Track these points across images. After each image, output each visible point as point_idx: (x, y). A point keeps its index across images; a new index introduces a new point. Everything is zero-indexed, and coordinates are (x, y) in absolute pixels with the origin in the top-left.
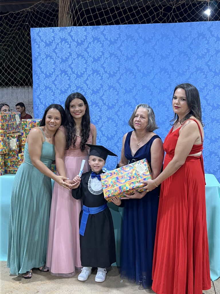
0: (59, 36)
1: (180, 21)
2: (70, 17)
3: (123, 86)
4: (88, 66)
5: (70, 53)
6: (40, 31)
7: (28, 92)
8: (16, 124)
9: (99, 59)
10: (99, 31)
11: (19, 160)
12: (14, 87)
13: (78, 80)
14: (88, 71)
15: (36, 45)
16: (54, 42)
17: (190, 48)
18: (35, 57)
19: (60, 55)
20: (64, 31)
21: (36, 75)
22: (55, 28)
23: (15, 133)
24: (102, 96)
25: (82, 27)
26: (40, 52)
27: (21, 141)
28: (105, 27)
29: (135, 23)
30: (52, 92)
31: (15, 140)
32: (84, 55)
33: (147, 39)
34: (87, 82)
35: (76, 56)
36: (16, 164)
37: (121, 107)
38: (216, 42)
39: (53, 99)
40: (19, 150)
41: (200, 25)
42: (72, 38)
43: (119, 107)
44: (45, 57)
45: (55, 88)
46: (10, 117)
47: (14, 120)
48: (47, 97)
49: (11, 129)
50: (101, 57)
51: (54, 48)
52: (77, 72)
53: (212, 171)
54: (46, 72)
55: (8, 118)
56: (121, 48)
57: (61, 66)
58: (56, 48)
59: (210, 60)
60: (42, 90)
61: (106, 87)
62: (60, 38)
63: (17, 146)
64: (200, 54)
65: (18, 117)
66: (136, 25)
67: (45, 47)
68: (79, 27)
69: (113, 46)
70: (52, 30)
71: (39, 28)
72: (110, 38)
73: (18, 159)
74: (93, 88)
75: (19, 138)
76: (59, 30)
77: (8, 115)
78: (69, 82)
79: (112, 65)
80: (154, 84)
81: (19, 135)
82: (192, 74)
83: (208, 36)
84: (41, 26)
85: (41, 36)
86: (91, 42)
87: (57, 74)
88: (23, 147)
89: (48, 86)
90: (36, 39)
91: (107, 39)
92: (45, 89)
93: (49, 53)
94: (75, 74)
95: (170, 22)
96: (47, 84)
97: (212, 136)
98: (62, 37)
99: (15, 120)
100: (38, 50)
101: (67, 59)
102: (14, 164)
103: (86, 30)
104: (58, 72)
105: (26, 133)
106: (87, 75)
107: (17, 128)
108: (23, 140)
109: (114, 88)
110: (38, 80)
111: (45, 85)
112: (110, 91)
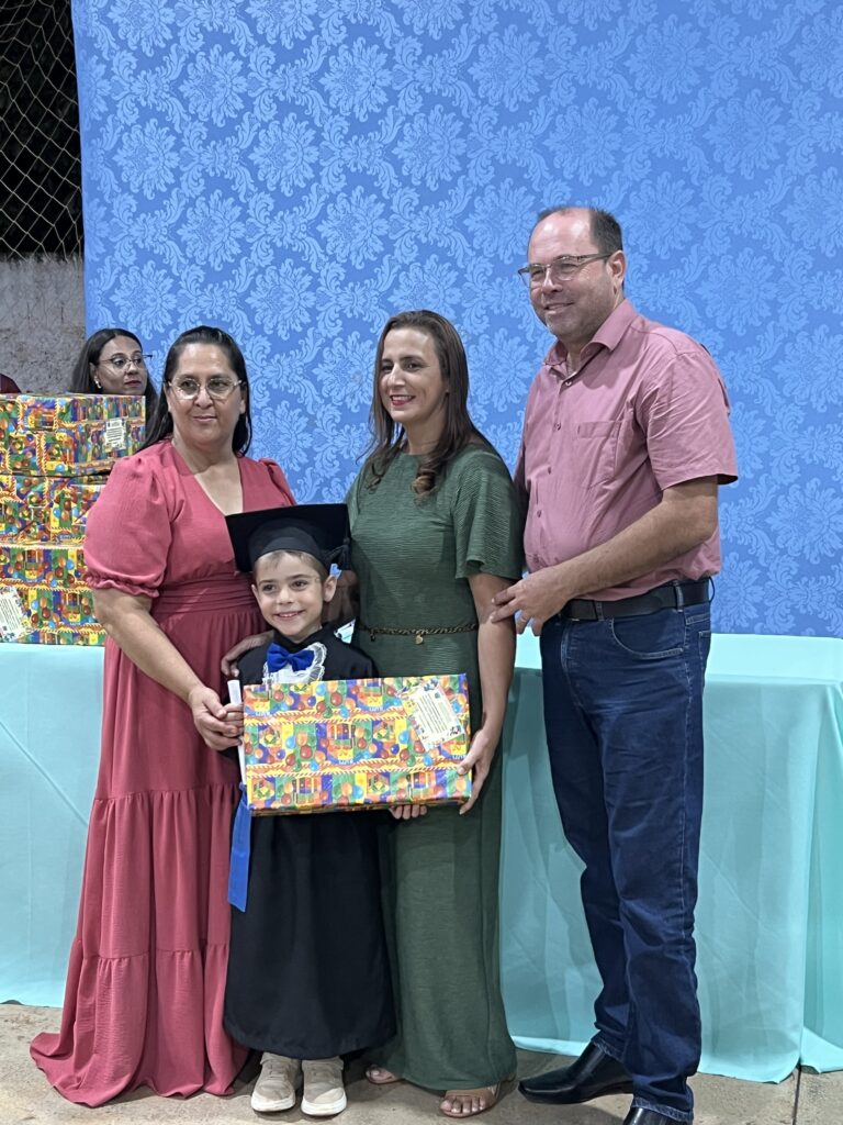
0: (198, 23)
3: (486, 244)
4: (327, 154)
5: (244, 96)
9: (374, 122)
13: (282, 218)
14: (324, 180)
15: (98, 63)
16: (173, 48)
17: (790, 62)
18: (93, 121)
19: (200, 110)
21: (97, 200)
26: (116, 98)
30: (170, 274)
32: (306, 105)
33: (591, 25)
34: (324, 229)
35: (274, 112)
39: (171, 306)
42: (253, 29)
45: (182, 260)
48: (147, 300)
50: (383, 115)
51: (174, 77)
52: (278, 185)
54: (140, 188)
56: (475, 71)
57: (209, 155)
60: (125, 270)
61: (405, 252)
67: (136, 74)
69: (438, 62)
72: (421, 26)
74: (347, 257)
78: (244, 230)
82: (800, 181)
85: (117, 24)
86: (339, 45)
89: (152, 248)
90: (96, 37)
91: (407, 30)
92: (135, 263)
93: (151, 98)
94: (267, 192)
96: (143, 241)
98: (211, 24)
100: (106, 87)
101: (231, 127)
104: (192, 187)
106: (322, 199)
109: (444, 256)
110: (104, 225)
111: (135, 246)
112: (426, 268)
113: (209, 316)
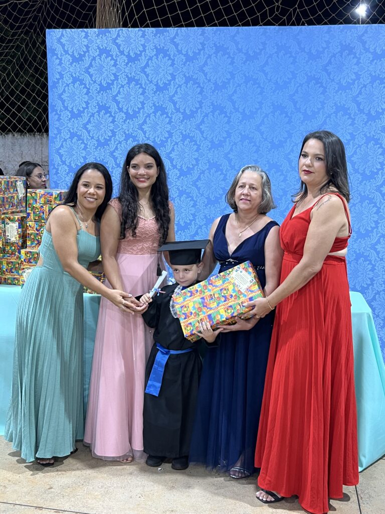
0: (97, 45)
1: (310, 23)
2: (118, 11)
3: (208, 136)
4: (147, 98)
5: (114, 74)
6: (62, 35)
7: (42, 143)
8: (18, 197)
9: (166, 87)
10: (168, 38)
11: (22, 261)
12: (16, 135)
13: (129, 122)
14: (146, 108)
15: (56, 59)
16: (87, 54)
17: (326, 71)
18: (54, 82)
19: (97, 79)
20: (105, 35)
21: (54, 113)
22: (89, 30)
23: (16, 214)
24: (170, 153)
25: (137, 29)
26: (63, 73)
27: (25, 227)
28: (177, 30)
29: (232, 25)
30: (83, 143)
31: (15, 225)
32: (139, 79)
33: (251, 53)
34: (145, 127)
35: (126, 81)
36: (16, 268)
37: (203, 172)
38: (373, 60)
39: (84, 155)
40: (22, 243)
41: (346, 30)
42: (119, 49)
43: (199, 172)
44: (71, 81)
45: (88, 137)
46: (8, 185)
47: (14, 191)
48: (74, 152)
49: (9, 207)
50: (170, 84)
51: (86, 66)
52: (127, 110)
53: (358, 287)
54: (72, 108)
55: (3, 186)
56: (206, 69)
57: (100, 97)
58: (91, 65)
59: (360, 93)
60: (65, 140)
61: (177, 137)
62: (99, 48)
63: (18, 235)
64: (344, 83)
65: (22, 185)
66: (233, 29)
67: (71, 64)
68: (133, 29)
69: (191, 65)
70: (85, 33)
71: (61, 30)
72: (185, 50)
73: (20, 258)
74: (154, 139)
75: (22, 222)
76: (97, 33)
77: (3, 182)
78: (113, 127)
79: (189, 98)
80: (262, 134)
81: (22, 217)
82: (329, 116)
83: (359, 50)
84: (65, 26)
85: (64, 44)
86: (153, 56)
87: (91, 111)
88: (29, 237)
89: (76, 132)
90: (56, 49)
91: (180, 52)
92: (70, 138)
93: (77, 74)
94: (123, 112)
95: (293, 24)
96: (73, 129)
97: (360, 226)
98: (102, 46)
99: (17, 191)
100: (59, 69)
101: (109, 86)
102: (12, 268)
103: (143, 36)
104: (93, 109)
105: (34, 213)
106: (145, 115)
107: (19, 206)
108: (29, 225)
109: (192, 140)
110: (57, 123)
111: (70, 131)
112: (185, 144)
113: (99, 160)
